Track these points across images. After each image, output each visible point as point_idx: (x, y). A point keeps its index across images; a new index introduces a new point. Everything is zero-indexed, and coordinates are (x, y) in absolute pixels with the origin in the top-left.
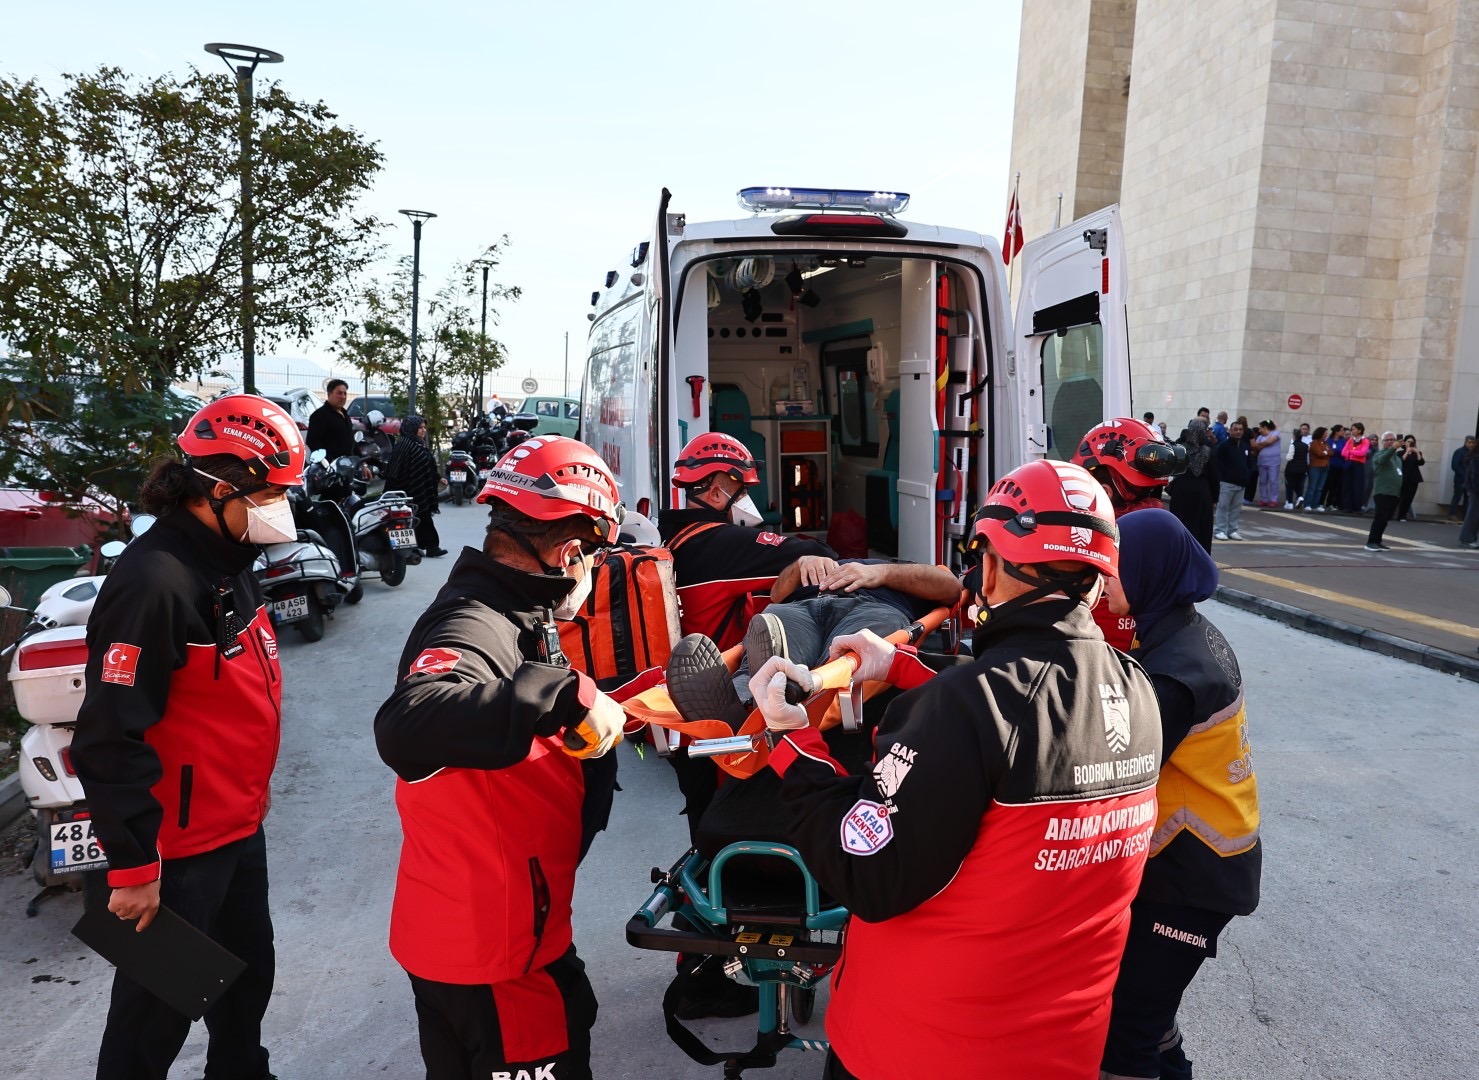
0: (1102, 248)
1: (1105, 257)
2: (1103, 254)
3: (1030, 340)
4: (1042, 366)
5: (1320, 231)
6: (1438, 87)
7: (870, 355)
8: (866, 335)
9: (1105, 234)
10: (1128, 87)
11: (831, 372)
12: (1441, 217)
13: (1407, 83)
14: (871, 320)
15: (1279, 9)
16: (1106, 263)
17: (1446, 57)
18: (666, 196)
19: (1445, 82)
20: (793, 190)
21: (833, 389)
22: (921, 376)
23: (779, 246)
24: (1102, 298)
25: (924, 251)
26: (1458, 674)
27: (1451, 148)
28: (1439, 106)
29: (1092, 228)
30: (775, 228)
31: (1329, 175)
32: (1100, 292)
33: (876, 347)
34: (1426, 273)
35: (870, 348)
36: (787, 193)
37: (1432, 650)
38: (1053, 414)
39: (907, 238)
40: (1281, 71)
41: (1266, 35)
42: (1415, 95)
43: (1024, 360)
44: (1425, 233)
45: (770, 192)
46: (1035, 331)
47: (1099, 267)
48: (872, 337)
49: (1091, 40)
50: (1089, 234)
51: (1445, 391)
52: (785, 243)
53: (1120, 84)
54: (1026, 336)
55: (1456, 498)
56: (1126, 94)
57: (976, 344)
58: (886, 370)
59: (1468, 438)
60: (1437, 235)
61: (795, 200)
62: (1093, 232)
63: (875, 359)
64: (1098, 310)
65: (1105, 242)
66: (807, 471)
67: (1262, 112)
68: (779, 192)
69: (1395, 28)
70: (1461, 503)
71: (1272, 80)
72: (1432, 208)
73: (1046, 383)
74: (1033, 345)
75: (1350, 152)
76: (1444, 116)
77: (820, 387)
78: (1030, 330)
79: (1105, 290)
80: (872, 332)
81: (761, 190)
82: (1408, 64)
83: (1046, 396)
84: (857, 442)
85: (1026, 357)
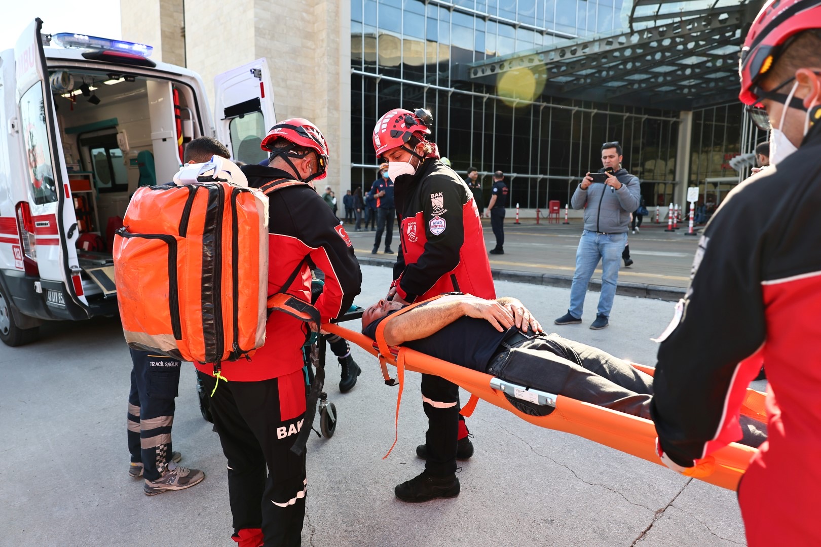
0: (259, 77)
1: (261, 82)
2: (260, 80)
3: (223, 121)
4: (230, 134)
5: (282, 104)
6: (322, 47)
7: (119, 137)
8: (114, 127)
9: (260, 71)
10: (184, 32)
11: (85, 150)
12: (329, 101)
13: (310, 44)
14: (116, 119)
15: (255, 3)
16: (262, 84)
17: (323, 35)
18: (39, 23)
19: (325, 45)
20: (90, 37)
21: (88, 159)
22: (167, 140)
23: (86, 65)
24: (261, 100)
25: (165, 76)
26: (383, 266)
27: (330, 73)
28: (324, 55)
29: (255, 68)
30: (83, 55)
31: (284, 80)
32: (260, 96)
33: (122, 132)
34: (326, 124)
35: (117, 133)
36: (87, 38)
37: (371, 259)
38: (238, 155)
39: (156, 68)
40: (259, 32)
41: (251, 14)
42: (314, 49)
43: (221, 131)
44: (324, 108)
45: (76, 36)
46: (226, 117)
47: (258, 86)
48: (117, 128)
49: (162, 7)
50: (253, 71)
51: (338, 172)
52: (92, 64)
53: (179, 31)
54: (222, 120)
55: (347, 215)
56: (184, 36)
57: (194, 124)
58: (129, 144)
59: (348, 191)
60: (329, 108)
61: (91, 43)
62: (255, 70)
63: (122, 139)
64: (260, 105)
65: (261, 74)
66: (81, 201)
67: (253, 49)
68: (81, 37)
69: (303, 19)
70: (349, 217)
71: (256, 36)
72: (326, 98)
73: (233, 141)
74: (225, 124)
75: (291, 71)
76: (326, 59)
77: (79, 158)
78: (223, 116)
79: (263, 96)
80: (117, 125)
81: (72, 35)
82: (309, 36)
83: (234, 147)
84: (109, 185)
85: (222, 129)
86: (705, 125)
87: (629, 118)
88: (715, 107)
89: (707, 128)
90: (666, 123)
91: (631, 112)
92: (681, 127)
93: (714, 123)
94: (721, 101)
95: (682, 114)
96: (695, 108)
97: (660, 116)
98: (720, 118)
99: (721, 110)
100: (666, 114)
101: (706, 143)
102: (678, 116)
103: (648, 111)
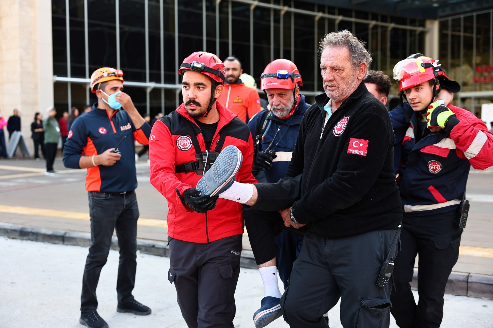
86: (453, 36)
87: (375, 27)
88: (462, 16)
89: (456, 38)
90: (412, 32)
91: (377, 20)
92: (428, 38)
93: (462, 34)
94: (468, 9)
95: (428, 23)
96: (441, 17)
97: (405, 24)
98: (468, 29)
99: (469, 20)
100: (413, 22)
101: (455, 55)
102: (423, 25)
103: (394, 20)
